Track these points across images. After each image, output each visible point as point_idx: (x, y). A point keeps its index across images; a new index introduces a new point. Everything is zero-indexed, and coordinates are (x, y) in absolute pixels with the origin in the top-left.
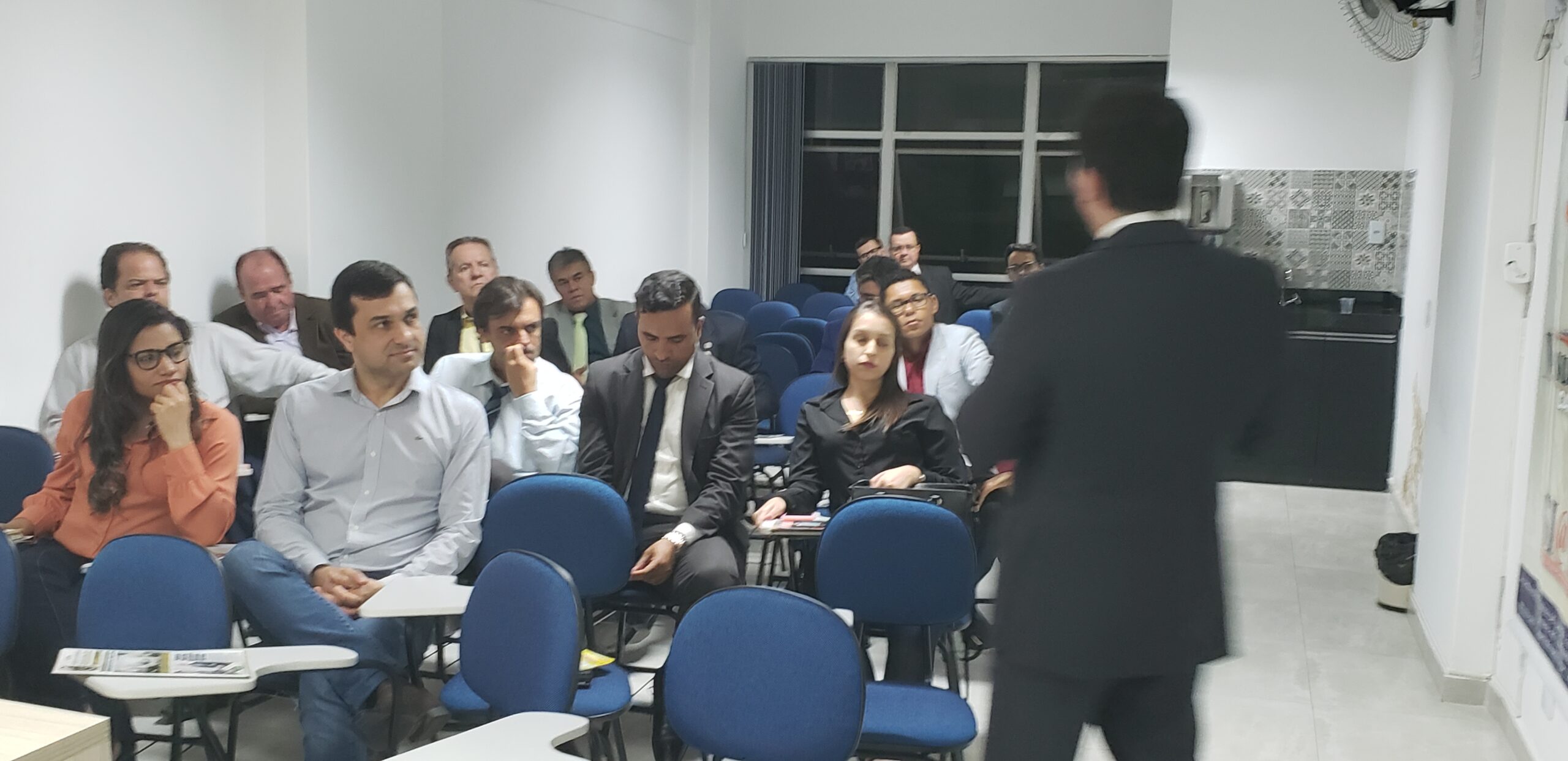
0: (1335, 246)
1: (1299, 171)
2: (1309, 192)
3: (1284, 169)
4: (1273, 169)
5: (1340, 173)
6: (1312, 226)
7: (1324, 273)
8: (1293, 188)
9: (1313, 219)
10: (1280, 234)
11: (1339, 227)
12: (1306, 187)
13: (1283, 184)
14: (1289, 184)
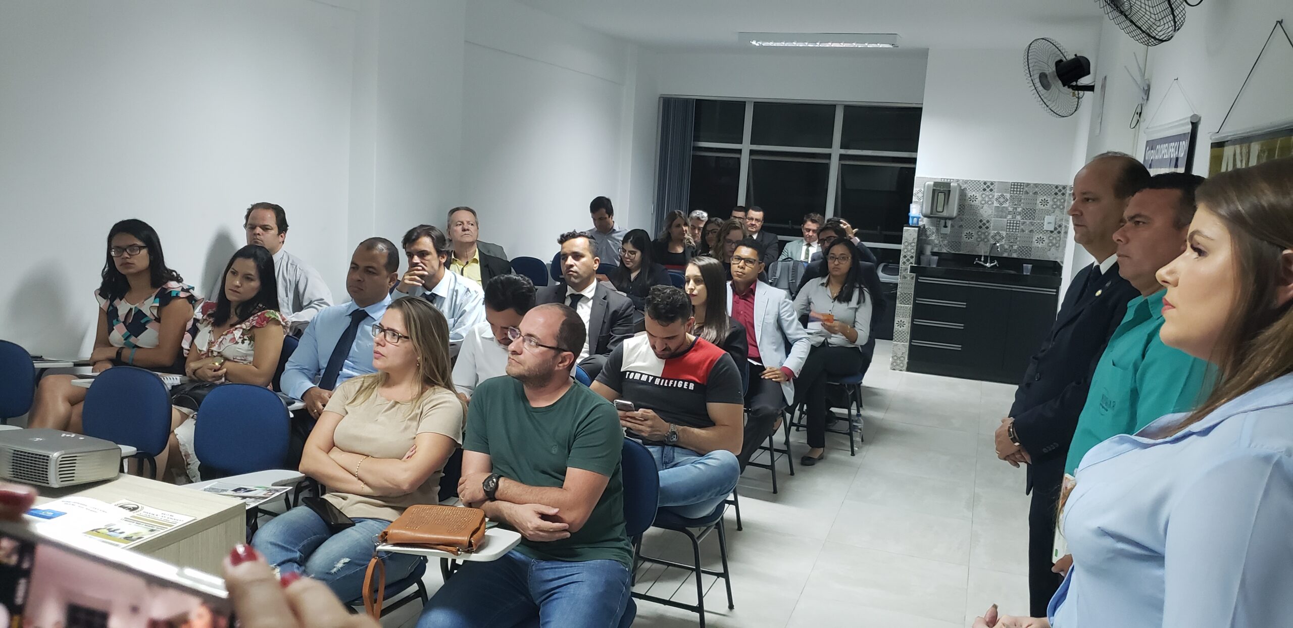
0: (1023, 231)
1: (1002, 182)
2: (1008, 196)
3: (992, 180)
4: (985, 180)
5: (1028, 185)
6: (1009, 217)
7: (1015, 247)
8: (997, 193)
9: (1009, 213)
10: (988, 222)
11: (1026, 219)
12: (1006, 192)
13: (991, 190)
14: (995, 190)
